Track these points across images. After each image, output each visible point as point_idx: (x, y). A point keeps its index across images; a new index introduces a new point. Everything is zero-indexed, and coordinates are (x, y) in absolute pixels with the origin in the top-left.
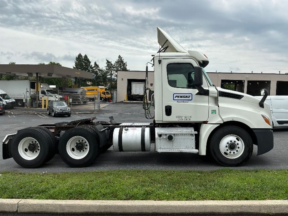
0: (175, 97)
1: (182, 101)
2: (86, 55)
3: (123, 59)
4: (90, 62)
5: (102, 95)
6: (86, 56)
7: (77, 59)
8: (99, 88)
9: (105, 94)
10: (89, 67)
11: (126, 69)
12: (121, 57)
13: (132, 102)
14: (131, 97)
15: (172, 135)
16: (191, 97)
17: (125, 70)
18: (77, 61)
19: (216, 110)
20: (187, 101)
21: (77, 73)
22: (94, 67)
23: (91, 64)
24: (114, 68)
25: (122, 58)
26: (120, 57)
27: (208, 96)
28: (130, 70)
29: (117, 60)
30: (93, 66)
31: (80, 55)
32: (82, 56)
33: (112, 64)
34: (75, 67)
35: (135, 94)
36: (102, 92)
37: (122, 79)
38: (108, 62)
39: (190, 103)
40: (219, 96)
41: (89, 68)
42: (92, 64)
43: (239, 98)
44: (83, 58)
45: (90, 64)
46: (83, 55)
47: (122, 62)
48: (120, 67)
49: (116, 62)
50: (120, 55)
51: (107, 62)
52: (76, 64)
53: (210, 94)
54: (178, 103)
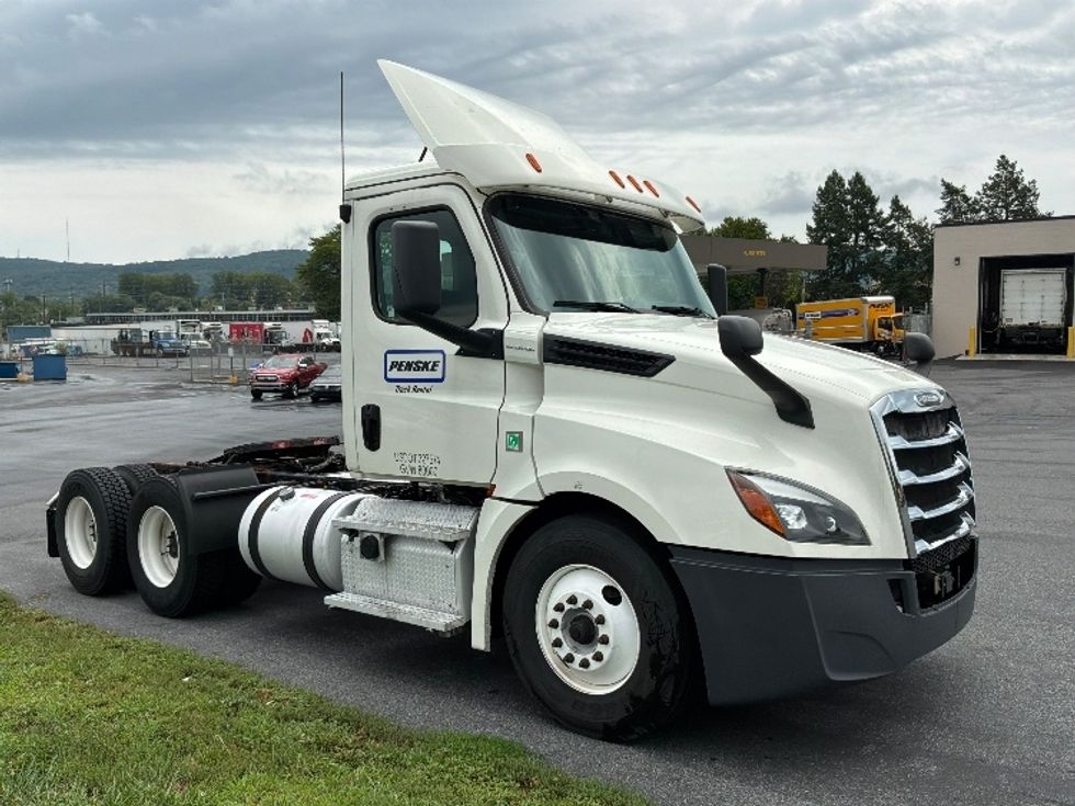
0: (391, 368)
1: (412, 385)
2: (857, 174)
3: (1017, 169)
4: (873, 201)
5: (878, 330)
6: (858, 179)
7: (824, 194)
8: (866, 302)
9: (890, 329)
10: (871, 221)
11: (1034, 211)
12: (1007, 162)
13: (999, 357)
14: (996, 337)
15: (377, 536)
16: (441, 365)
17: (1029, 215)
18: (822, 201)
19: (521, 433)
20: (428, 385)
21: (752, 253)
22: (891, 217)
23: (878, 207)
24: (978, 212)
25: (1013, 166)
26: (1003, 163)
27: (502, 363)
28: (1054, 215)
29: (990, 178)
30: (885, 216)
31: (834, 179)
32: (841, 180)
33: (966, 199)
34: (813, 225)
35: (1018, 321)
36: (880, 320)
37: (957, 259)
38: (951, 191)
39: (438, 395)
40: (546, 360)
41: (872, 224)
42: (884, 208)
43: (649, 371)
44: (847, 186)
45: (873, 210)
46: (847, 177)
47: (1014, 182)
48: (1006, 207)
49: (987, 187)
50: (1003, 157)
51: (943, 189)
52: (817, 212)
53: (507, 353)
54: (399, 393)
